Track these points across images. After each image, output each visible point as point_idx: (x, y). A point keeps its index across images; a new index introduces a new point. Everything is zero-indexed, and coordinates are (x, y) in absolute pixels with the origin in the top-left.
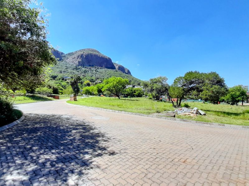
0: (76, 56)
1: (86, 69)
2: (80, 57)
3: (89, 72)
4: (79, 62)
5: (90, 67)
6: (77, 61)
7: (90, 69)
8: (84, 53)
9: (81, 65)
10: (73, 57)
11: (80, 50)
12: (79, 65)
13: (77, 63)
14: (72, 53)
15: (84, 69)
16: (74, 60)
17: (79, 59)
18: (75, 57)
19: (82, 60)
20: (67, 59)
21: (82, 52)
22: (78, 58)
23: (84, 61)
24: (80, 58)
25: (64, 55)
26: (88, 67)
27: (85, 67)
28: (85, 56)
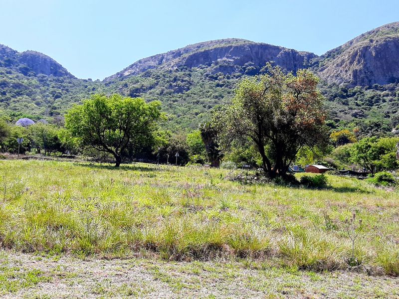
0: (346, 56)
1: (379, 92)
2: (357, 57)
3: (384, 101)
4: (355, 73)
5: (391, 85)
6: (350, 72)
7: (392, 89)
8: (371, 41)
9: (362, 83)
10: (339, 61)
11: (363, 35)
12: (355, 84)
13: (349, 76)
14: (336, 50)
15: (369, 93)
16: (341, 68)
17: (355, 63)
18: (343, 61)
19: (365, 66)
20: (322, 70)
21: (366, 41)
22: (351, 63)
23: (372, 68)
24: (359, 61)
25: (314, 60)
26: (387, 86)
27: (376, 88)
28: (376, 52)
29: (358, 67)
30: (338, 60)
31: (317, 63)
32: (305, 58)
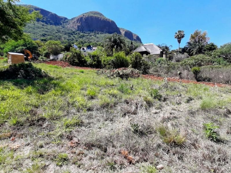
0: (75, 20)
4: (78, 26)
7: (89, 34)
8: (84, 16)
9: (80, 30)
12: (78, 30)
13: (76, 27)
15: (82, 34)
16: (74, 24)
17: (78, 23)
18: (75, 22)
19: (81, 24)
20: (68, 24)
23: (83, 25)
25: (67, 20)
26: (88, 32)
27: (85, 33)
28: (85, 19)
29: (79, 25)
30: (73, 21)
31: (67, 21)
32: (64, 19)
